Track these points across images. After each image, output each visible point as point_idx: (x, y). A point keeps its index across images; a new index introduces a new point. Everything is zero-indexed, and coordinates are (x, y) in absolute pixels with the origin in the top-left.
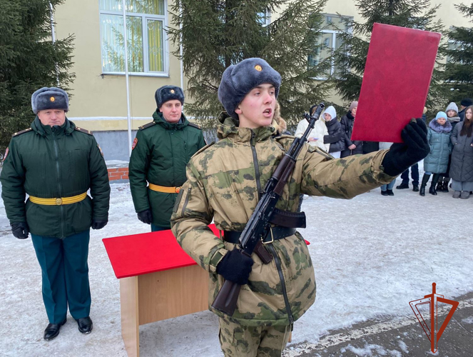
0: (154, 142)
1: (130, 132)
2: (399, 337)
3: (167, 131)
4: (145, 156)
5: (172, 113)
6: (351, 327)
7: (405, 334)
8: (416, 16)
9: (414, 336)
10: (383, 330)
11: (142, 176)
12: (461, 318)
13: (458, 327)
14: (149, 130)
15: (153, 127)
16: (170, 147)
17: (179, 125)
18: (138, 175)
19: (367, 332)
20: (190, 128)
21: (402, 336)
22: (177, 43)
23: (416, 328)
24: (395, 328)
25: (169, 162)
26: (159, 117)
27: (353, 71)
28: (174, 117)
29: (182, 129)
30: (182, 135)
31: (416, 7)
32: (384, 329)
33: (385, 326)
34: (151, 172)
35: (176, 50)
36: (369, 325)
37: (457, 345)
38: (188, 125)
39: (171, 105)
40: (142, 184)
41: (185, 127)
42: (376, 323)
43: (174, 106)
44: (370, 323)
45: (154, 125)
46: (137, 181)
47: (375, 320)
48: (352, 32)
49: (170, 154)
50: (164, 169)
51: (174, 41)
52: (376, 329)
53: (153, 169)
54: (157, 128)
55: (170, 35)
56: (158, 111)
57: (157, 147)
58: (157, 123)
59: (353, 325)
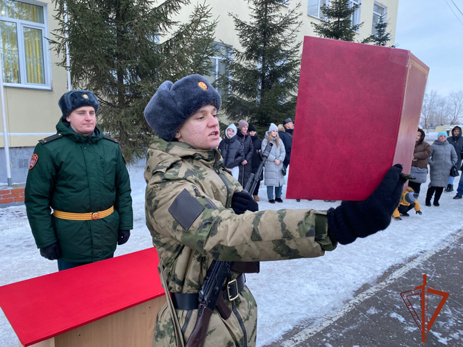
0: (63, 158)
1: (7, 150)
2: (325, 340)
3: (79, 146)
4: (49, 177)
5: (85, 122)
6: (282, 338)
7: (329, 335)
8: (286, 49)
9: (336, 336)
10: (310, 336)
11: (45, 202)
12: (366, 310)
13: (366, 320)
14: (55, 144)
15: (59, 140)
16: (83, 164)
17: (93, 137)
18: (39, 201)
19: (297, 341)
20: (105, 142)
21: (327, 338)
22: (61, 54)
23: (336, 328)
24: (319, 331)
25: (84, 183)
26: (66, 128)
27: (236, 93)
28: (89, 127)
29: (96, 142)
30: (98, 150)
31: (285, 41)
32: (310, 334)
33: (310, 331)
34: (57, 195)
35: (61, 61)
36: (297, 333)
37: (371, 337)
38: (103, 138)
39: (83, 113)
40: (45, 212)
41: (100, 139)
42: (302, 329)
43: (88, 113)
44: (296, 330)
45: (60, 138)
46: (38, 210)
47: (300, 326)
48: (234, 58)
49: (84, 173)
50: (78, 191)
51: (59, 52)
52: (304, 336)
53: (62, 193)
54: (65, 141)
55: (53, 45)
56: (63, 120)
57: (67, 164)
58: (64, 135)
59: (283, 336)
